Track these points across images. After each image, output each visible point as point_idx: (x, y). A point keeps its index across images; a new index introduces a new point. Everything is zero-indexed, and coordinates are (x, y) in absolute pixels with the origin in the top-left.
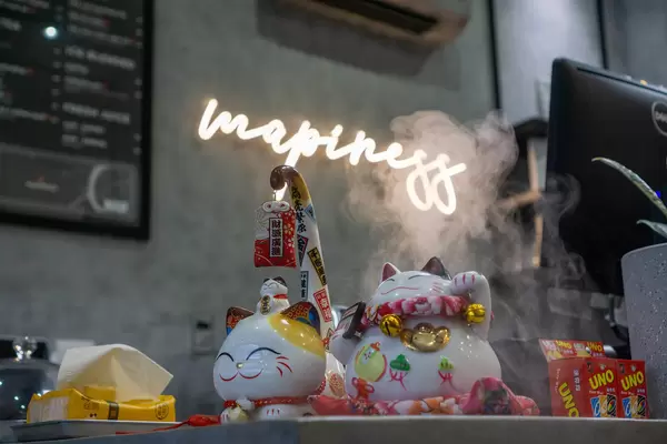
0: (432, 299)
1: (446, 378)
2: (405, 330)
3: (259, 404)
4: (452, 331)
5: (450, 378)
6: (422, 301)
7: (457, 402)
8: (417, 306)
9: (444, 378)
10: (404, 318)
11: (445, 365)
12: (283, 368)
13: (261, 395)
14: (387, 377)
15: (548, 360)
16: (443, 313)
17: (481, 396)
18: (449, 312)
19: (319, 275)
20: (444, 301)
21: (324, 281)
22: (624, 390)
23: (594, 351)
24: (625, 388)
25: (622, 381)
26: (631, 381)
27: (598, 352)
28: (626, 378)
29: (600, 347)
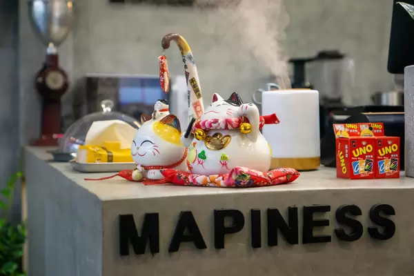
0: (221, 121)
1: (224, 164)
2: (208, 137)
3: (147, 168)
4: (232, 138)
5: (226, 164)
6: (216, 121)
7: (223, 179)
8: (212, 124)
9: (223, 165)
10: (206, 131)
11: (224, 158)
12: (155, 152)
13: (147, 163)
14: (197, 161)
15: (337, 137)
16: (226, 128)
17: (234, 177)
18: (229, 127)
19: (196, 93)
20: (227, 122)
21: (199, 96)
22: (380, 156)
23: (376, 129)
24: (381, 155)
25: (379, 151)
26: (387, 150)
27: (378, 129)
28: (383, 149)
29: (380, 127)
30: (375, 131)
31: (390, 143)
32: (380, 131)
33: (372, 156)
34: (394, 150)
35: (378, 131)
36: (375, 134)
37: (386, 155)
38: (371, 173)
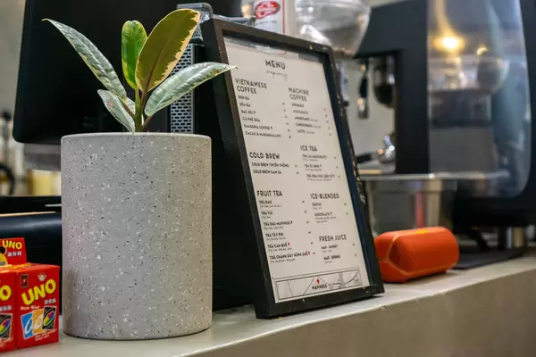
22: (25, 306)
23: (10, 250)
24: (27, 302)
25: (24, 296)
26: (37, 292)
27: (16, 250)
28: (30, 291)
29: (18, 245)
30: (10, 255)
31: (42, 278)
32: (20, 253)
33: (10, 308)
34: (50, 291)
35: (14, 254)
36: (12, 261)
37: (35, 303)
38: (9, 339)
